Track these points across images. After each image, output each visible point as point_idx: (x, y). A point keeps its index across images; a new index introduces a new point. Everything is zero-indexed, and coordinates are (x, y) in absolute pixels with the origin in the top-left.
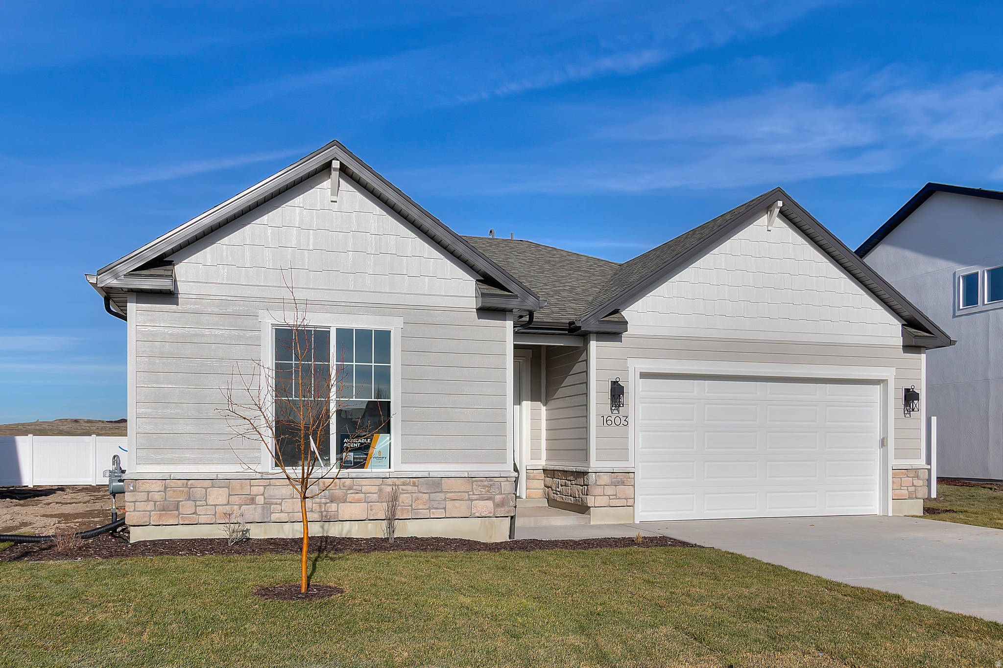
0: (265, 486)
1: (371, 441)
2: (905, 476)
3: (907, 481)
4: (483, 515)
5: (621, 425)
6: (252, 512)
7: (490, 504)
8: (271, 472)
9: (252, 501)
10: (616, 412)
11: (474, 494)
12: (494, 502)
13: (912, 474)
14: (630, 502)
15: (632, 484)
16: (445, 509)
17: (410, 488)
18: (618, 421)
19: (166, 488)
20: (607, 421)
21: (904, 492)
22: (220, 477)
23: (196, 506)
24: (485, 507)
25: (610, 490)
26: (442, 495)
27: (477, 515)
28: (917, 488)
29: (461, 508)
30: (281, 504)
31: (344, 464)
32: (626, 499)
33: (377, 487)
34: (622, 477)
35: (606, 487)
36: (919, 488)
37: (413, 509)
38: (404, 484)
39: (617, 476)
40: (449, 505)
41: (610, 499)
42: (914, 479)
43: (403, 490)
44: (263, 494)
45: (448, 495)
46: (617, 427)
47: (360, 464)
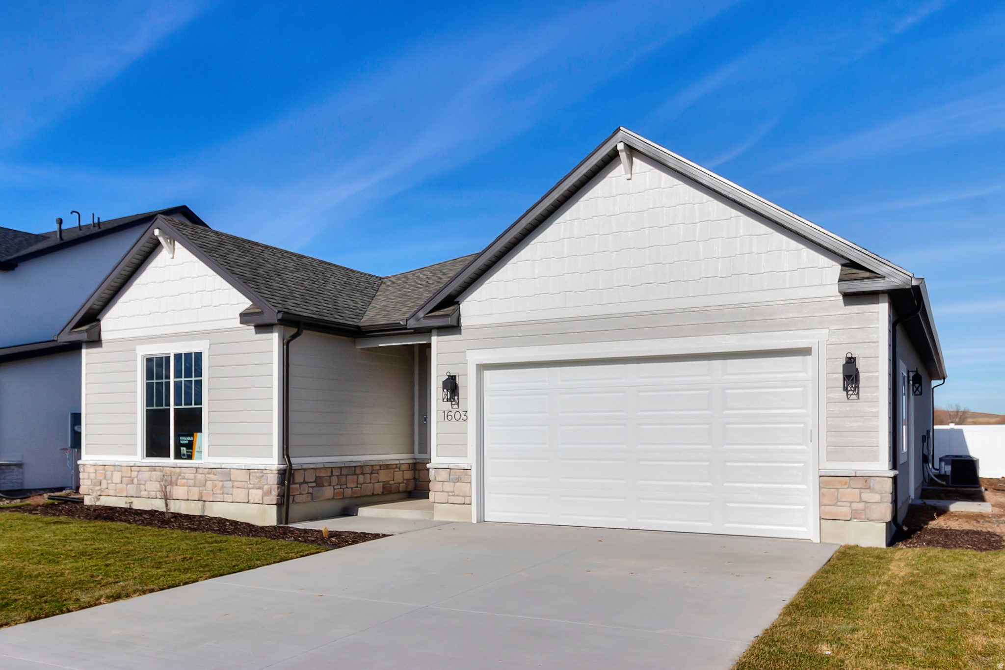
0: (138, 471)
1: (193, 438)
2: (847, 486)
3: (850, 493)
4: (256, 502)
5: (461, 420)
6: (131, 490)
7: (259, 492)
8: (141, 461)
9: (132, 482)
10: (456, 406)
11: (250, 484)
12: (263, 491)
13: (860, 483)
14: (467, 501)
15: (469, 481)
16: (232, 494)
17: (211, 476)
18: (457, 417)
19: (96, 471)
20: (447, 416)
21: (844, 510)
22: (117, 464)
23: (108, 483)
24: (256, 495)
25: (448, 487)
26: (230, 483)
27: (252, 501)
28: (869, 504)
29: (240, 494)
30: (144, 485)
31: (178, 456)
32: (464, 496)
33: (193, 475)
34: (460, 474)
35: (445, 483)
36: (874, 506)
37: (213, 494)
38: (209, 473)
39: (455, 473)
40: (235, 491)
41: (449, 496)
42: (863, 490)
43: (208, 478)
44: (137, 477)
45: (235, 484)
46: (457, 422)
47: (190, 457)
